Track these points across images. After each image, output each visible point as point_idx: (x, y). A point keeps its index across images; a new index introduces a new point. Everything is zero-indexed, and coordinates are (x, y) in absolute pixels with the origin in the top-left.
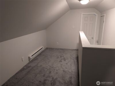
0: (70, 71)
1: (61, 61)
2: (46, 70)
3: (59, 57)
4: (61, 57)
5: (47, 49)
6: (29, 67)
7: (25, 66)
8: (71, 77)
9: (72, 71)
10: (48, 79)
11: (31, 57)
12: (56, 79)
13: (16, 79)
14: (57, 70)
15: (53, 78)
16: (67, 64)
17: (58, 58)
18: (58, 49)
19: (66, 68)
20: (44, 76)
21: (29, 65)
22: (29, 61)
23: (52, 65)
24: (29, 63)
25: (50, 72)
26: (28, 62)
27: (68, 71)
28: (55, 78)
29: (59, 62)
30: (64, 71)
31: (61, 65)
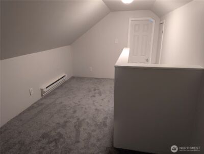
0: (106, 109)
1: (94, 96)
2: (69, 108)
3: (92, 89)
4: (95, 90)
5: (73, 78)
6: (42, 104)
7: (35, 103)
8: (106, 118)
9: (109, 110)
10: (70, 120)
11: (45, 90)
12: (83, 120)
13: (21, 120)
14: (85, 109)
15: (78, 119)
16: (103, 100)
17: (90, 91)
18: (91, 79)
19: (101, 106)
20: (65, 116)
21: (42, 102)
22: (42, 96)
23: (79, 101)
24: (41, 99)
25: (75, 112)
26: (40, 97)
27: (103, 110)
28: (81, 118)
29: (92, 97)
30: (96, 109)
31: (94, 101)
